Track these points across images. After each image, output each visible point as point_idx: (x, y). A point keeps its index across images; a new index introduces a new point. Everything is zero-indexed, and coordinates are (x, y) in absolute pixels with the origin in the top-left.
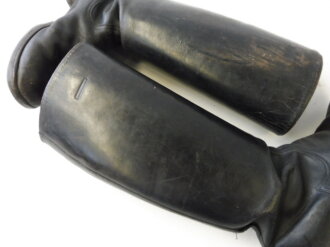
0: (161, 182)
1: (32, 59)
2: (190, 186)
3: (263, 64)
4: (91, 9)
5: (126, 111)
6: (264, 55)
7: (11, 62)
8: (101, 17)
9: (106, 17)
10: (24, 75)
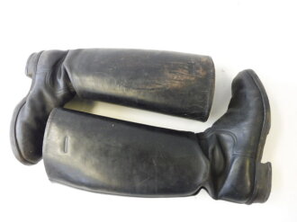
0: (138, 184)
1: (25, 136)
2: (156, 180)
3: (176, 84)
4: (48, 80)
5: (101, 149)
6: (175, 78)
7: (12, 143)
8: (58, 83)
9: (61, 82)
10: (24, 149)
